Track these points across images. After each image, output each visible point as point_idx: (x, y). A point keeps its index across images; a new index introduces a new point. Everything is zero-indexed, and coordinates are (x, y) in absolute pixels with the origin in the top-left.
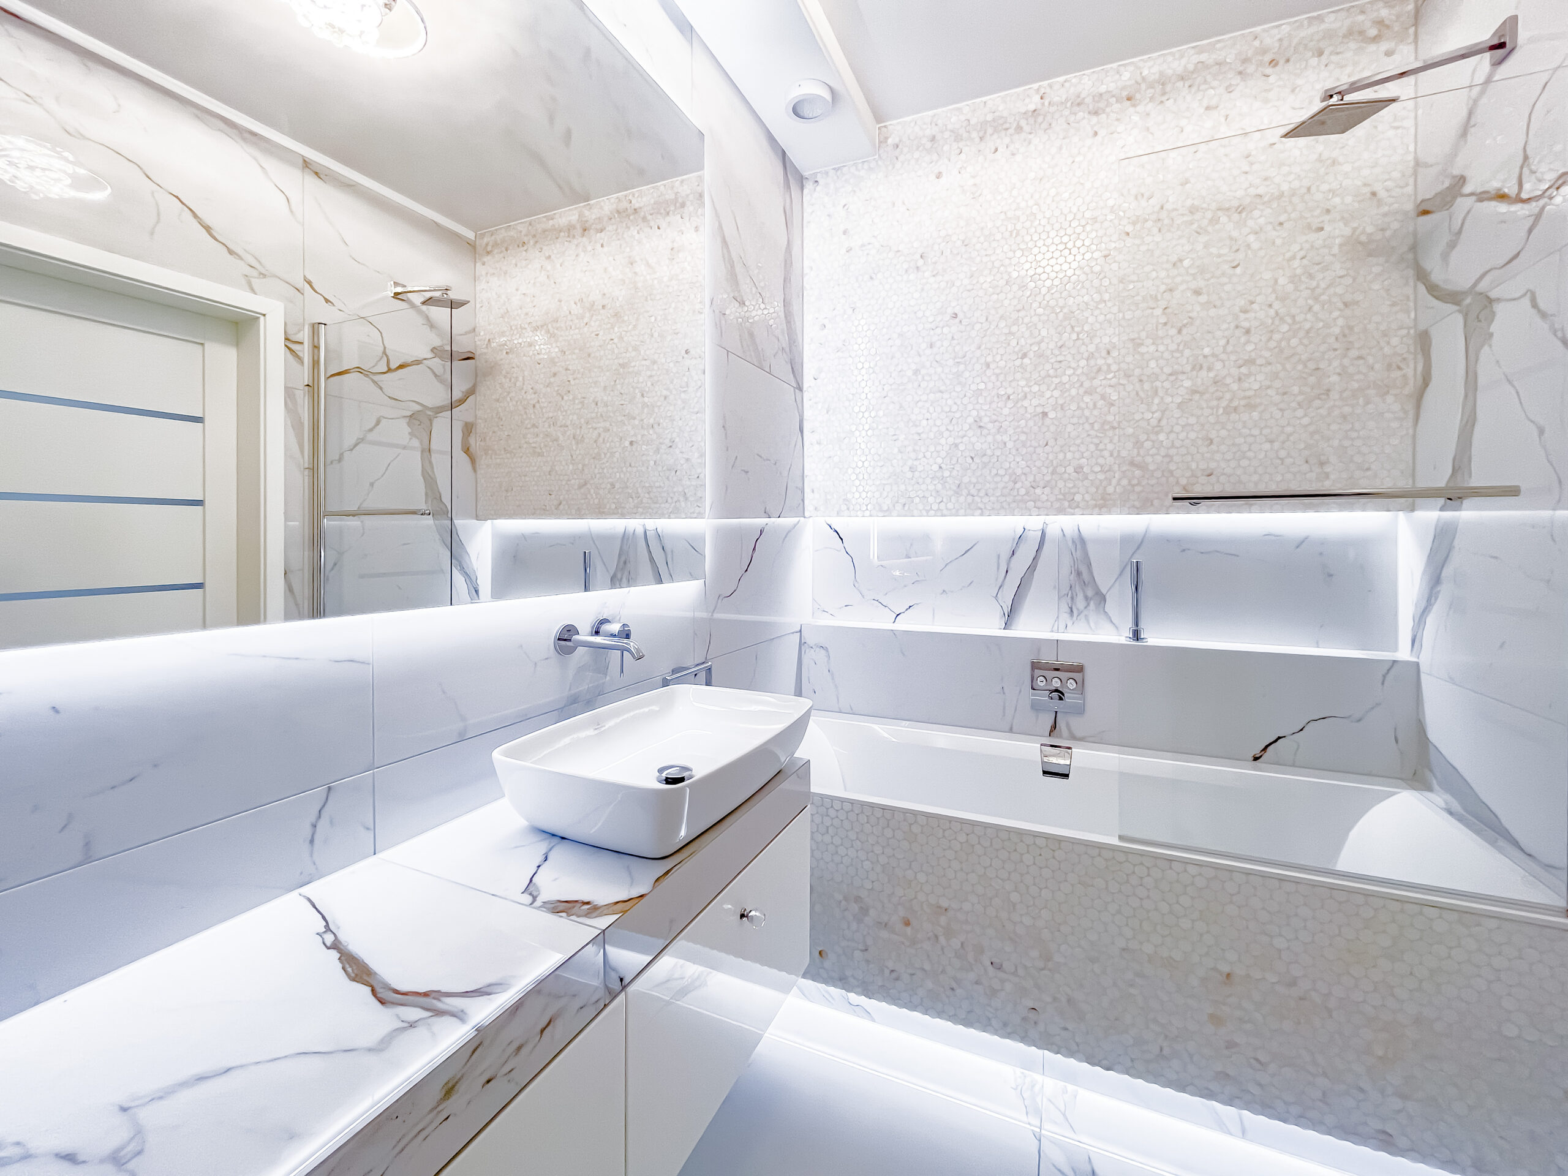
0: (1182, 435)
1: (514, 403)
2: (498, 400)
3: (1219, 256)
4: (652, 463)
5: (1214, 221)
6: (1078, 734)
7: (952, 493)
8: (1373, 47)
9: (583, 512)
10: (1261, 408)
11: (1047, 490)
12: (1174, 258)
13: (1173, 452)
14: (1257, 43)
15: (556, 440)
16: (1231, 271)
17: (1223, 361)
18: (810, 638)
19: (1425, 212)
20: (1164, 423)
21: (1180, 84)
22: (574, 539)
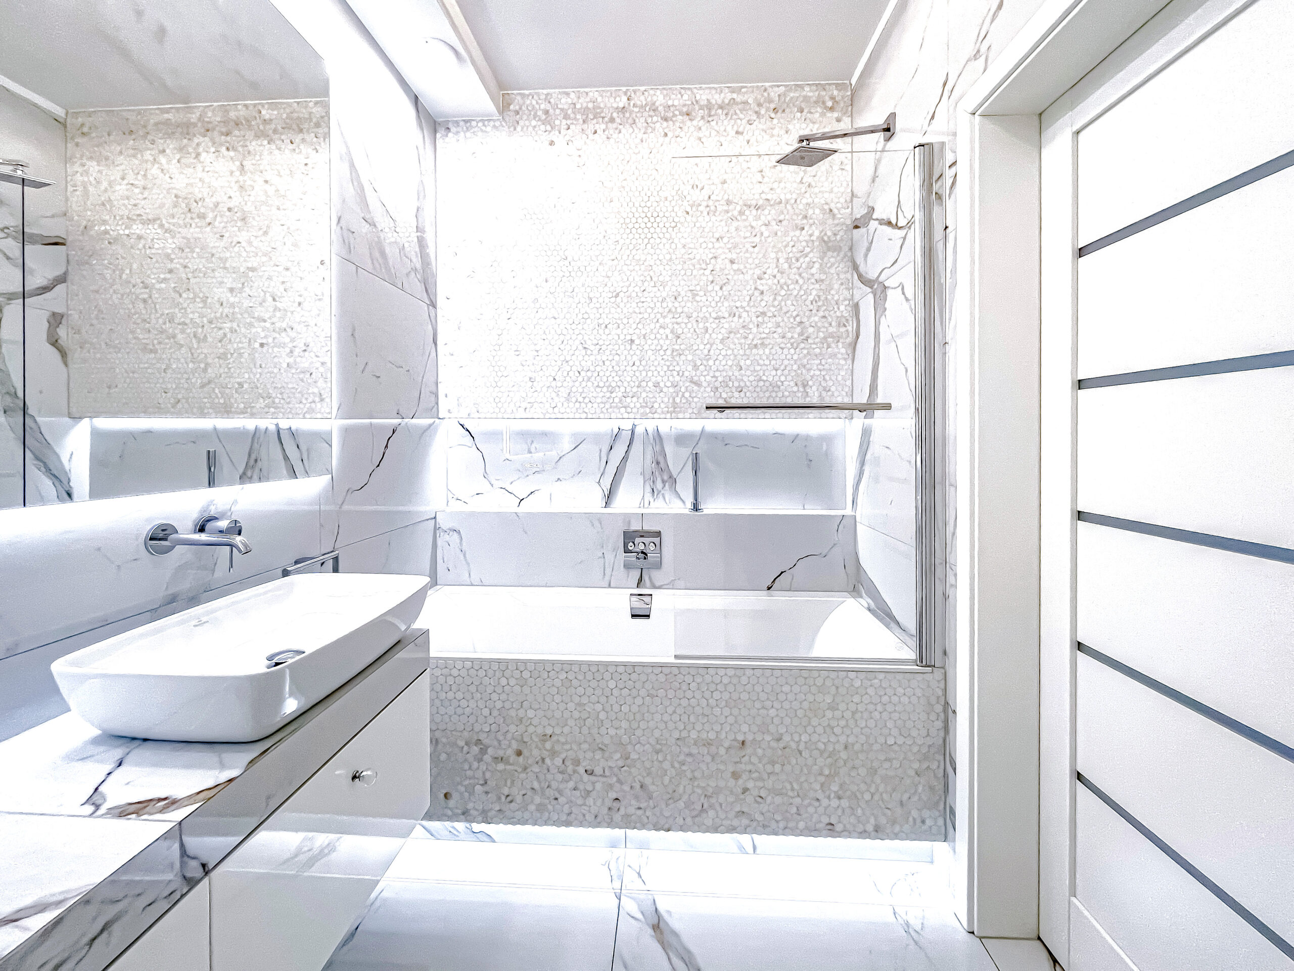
0: (724, 363)
1: (119, 296)
2: (97, 292)
3: (745, 238)
4: (285, 365)
5: (741, 213)
6: (657, 584)
7: (564, 399)
8: (829, 115)
9: (206, 411)
10: (770, 346)
11: (635, 399)
12: (717, 235)
13: (717, 374)
14: (766, 94)
15: (174, 337)
16: (751, 249)
17: (748, 312)
18: (444, 522)
19: (856, 227)
20: (712, 352)
21: (720, 111)
22: (194, 437)
